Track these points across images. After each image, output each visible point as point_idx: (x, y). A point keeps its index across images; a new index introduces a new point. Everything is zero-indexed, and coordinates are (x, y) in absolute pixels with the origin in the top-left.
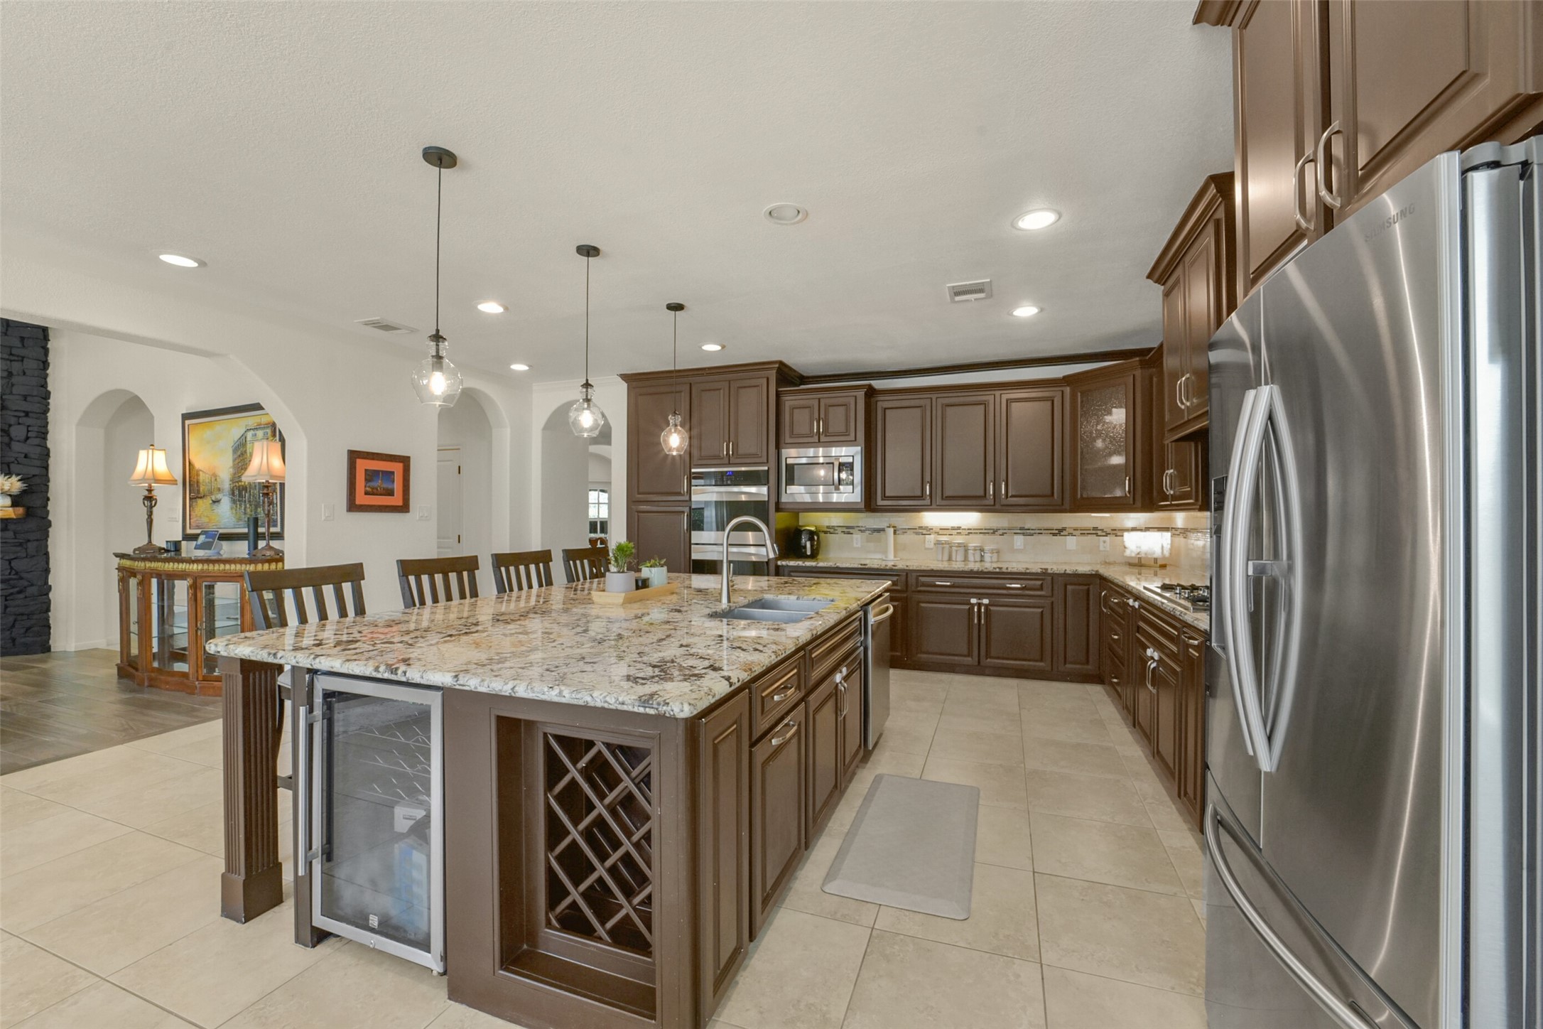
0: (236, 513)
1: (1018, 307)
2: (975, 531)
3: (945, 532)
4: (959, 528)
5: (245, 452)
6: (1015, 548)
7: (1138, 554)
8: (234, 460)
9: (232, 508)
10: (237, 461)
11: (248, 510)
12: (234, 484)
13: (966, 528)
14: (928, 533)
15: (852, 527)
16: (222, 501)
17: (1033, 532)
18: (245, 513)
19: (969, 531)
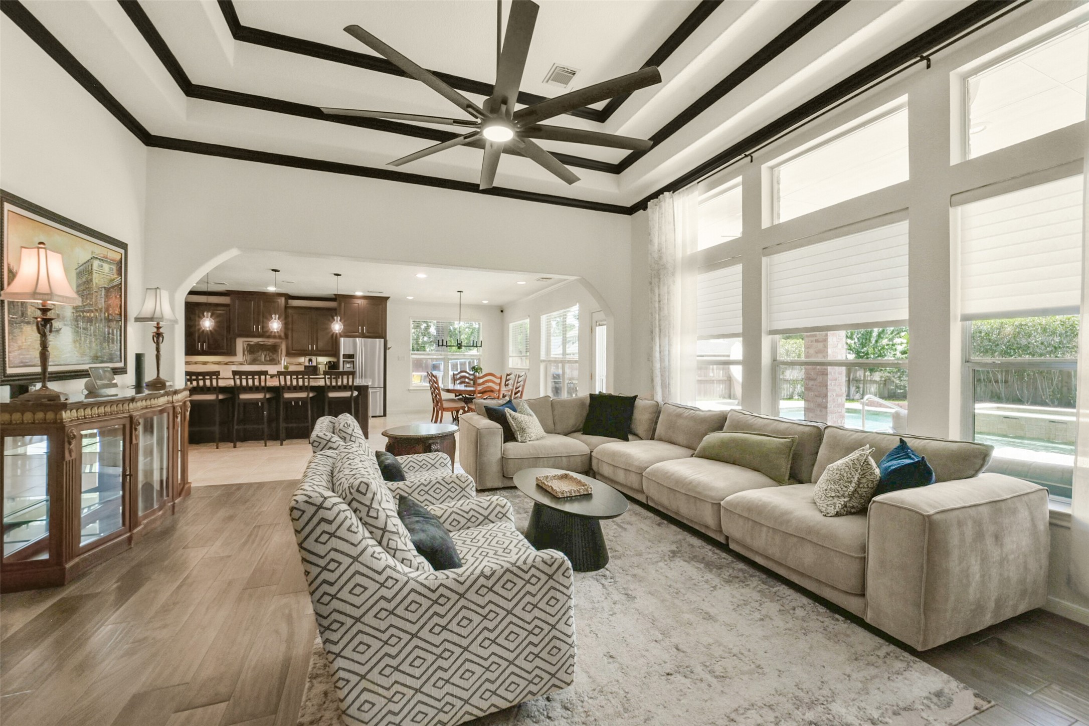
0: (80, 346)
5: (91, 280)
8: (78, 286)
9: (75, 342)
10: (82, 288)
11: (94, 345)
12: (78, 314)
16: (62, 331)
18: (90, 348)
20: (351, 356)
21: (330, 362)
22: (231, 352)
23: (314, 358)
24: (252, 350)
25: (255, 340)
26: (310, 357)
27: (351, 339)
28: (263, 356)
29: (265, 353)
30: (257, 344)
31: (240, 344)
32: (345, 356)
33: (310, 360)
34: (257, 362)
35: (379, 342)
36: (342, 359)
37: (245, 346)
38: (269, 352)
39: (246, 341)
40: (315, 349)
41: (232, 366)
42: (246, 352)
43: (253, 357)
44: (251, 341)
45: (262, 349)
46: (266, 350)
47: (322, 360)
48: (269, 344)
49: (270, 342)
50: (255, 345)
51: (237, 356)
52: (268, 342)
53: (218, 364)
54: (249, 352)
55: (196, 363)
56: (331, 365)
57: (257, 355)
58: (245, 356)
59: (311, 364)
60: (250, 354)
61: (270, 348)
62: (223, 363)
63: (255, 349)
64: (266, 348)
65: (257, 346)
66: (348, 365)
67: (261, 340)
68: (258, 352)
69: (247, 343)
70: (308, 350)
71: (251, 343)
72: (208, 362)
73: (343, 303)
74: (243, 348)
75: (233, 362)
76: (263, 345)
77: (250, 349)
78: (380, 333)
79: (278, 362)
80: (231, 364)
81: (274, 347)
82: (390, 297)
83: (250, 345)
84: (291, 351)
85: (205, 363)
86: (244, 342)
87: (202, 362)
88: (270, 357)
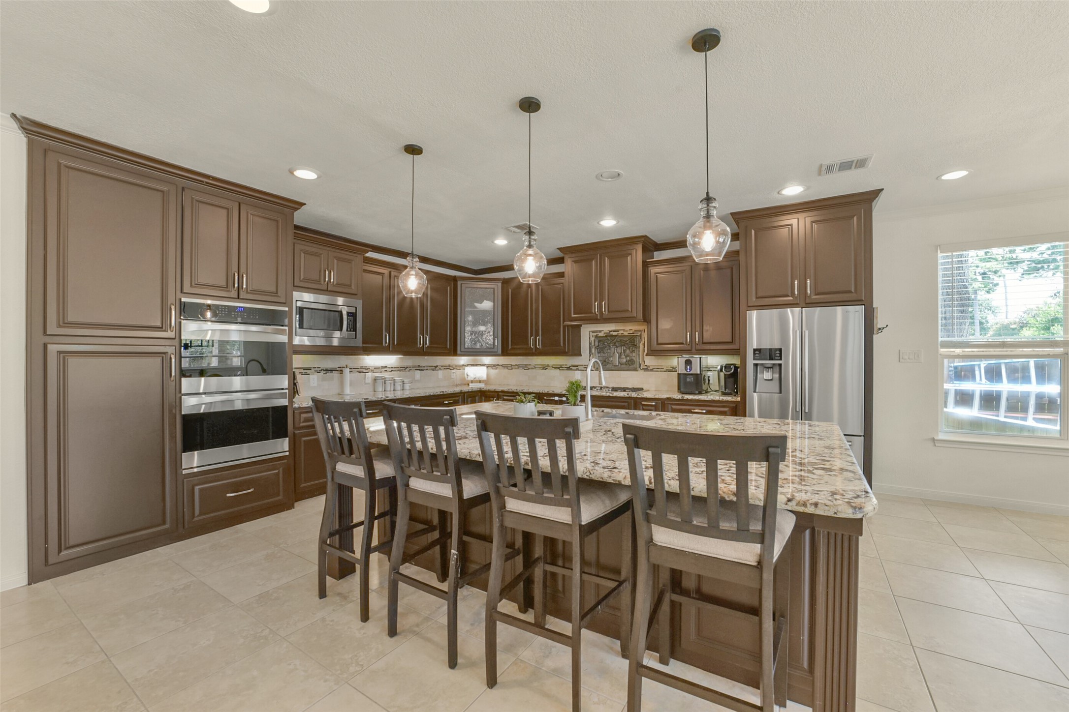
1: (497, 239)
2: (396, 369)
3: (377, 370)
4: (386, 367)
6: (416, 379)
7: (475, 378)
13: (390, 367)
14: (367, 371)
15: (310, 369)
17: (423, 368)
19: (392, 369)
20: (775, 354)
21: (727, 367)
22: (574, 349)
23: (695, 359)
24: (603, 344)
25: (606, 328)
26: (686, 357)
27: (775, 312)
28: (617, 355)
29: (619, 350)
30: (609, 336)
31: (587, 333)
32: (758, 352)
33: (688, 362)
34: (609, 366)
35: (856, 313)
36: (750, 362)
37: (593, 339)
38: (625, 348)
39: (593, 332)
40: (697, 340)
41: (576, 371)
42: (593, 350)
43: (603, 357)
44: (600, 332)
45: (615, 343)
46: (621, 346)
47: (715, 361)
48: (626, 334)
49: (627, 331)
50: (606, 336)
51: (581, 355)
52: (624, 330)
53: (559, 368)
54: (597, 349)
55: (535, 367)
56: (729, 373)
57: (609, 354)
58: (592, 356)
59: (688, 370)
60: (598, 353)
61: (626, 341)
62: (566, 366)
63: (606, 343)
64: (621, 341)
65: (609, 338)
66: (767, 375)
67: (614, 329)
68: (610, 349)
69: (595, 334)
70: (685, 343)
71: (601, 334)
72: (548, 366)
73: (753, 232)
74: (590, 344)
75: (577, 366)
76: (616, 336)
77: (599, 343)
78: (853, 291)
79: (638, 366)
80: (575, 368)
81: (634, 340)
82: (883, 189)
83: (599, 337)
84: (655, 346)
85: (545, 367)
86: (591, 333)
87: (541, 366)
88: (626, 357)
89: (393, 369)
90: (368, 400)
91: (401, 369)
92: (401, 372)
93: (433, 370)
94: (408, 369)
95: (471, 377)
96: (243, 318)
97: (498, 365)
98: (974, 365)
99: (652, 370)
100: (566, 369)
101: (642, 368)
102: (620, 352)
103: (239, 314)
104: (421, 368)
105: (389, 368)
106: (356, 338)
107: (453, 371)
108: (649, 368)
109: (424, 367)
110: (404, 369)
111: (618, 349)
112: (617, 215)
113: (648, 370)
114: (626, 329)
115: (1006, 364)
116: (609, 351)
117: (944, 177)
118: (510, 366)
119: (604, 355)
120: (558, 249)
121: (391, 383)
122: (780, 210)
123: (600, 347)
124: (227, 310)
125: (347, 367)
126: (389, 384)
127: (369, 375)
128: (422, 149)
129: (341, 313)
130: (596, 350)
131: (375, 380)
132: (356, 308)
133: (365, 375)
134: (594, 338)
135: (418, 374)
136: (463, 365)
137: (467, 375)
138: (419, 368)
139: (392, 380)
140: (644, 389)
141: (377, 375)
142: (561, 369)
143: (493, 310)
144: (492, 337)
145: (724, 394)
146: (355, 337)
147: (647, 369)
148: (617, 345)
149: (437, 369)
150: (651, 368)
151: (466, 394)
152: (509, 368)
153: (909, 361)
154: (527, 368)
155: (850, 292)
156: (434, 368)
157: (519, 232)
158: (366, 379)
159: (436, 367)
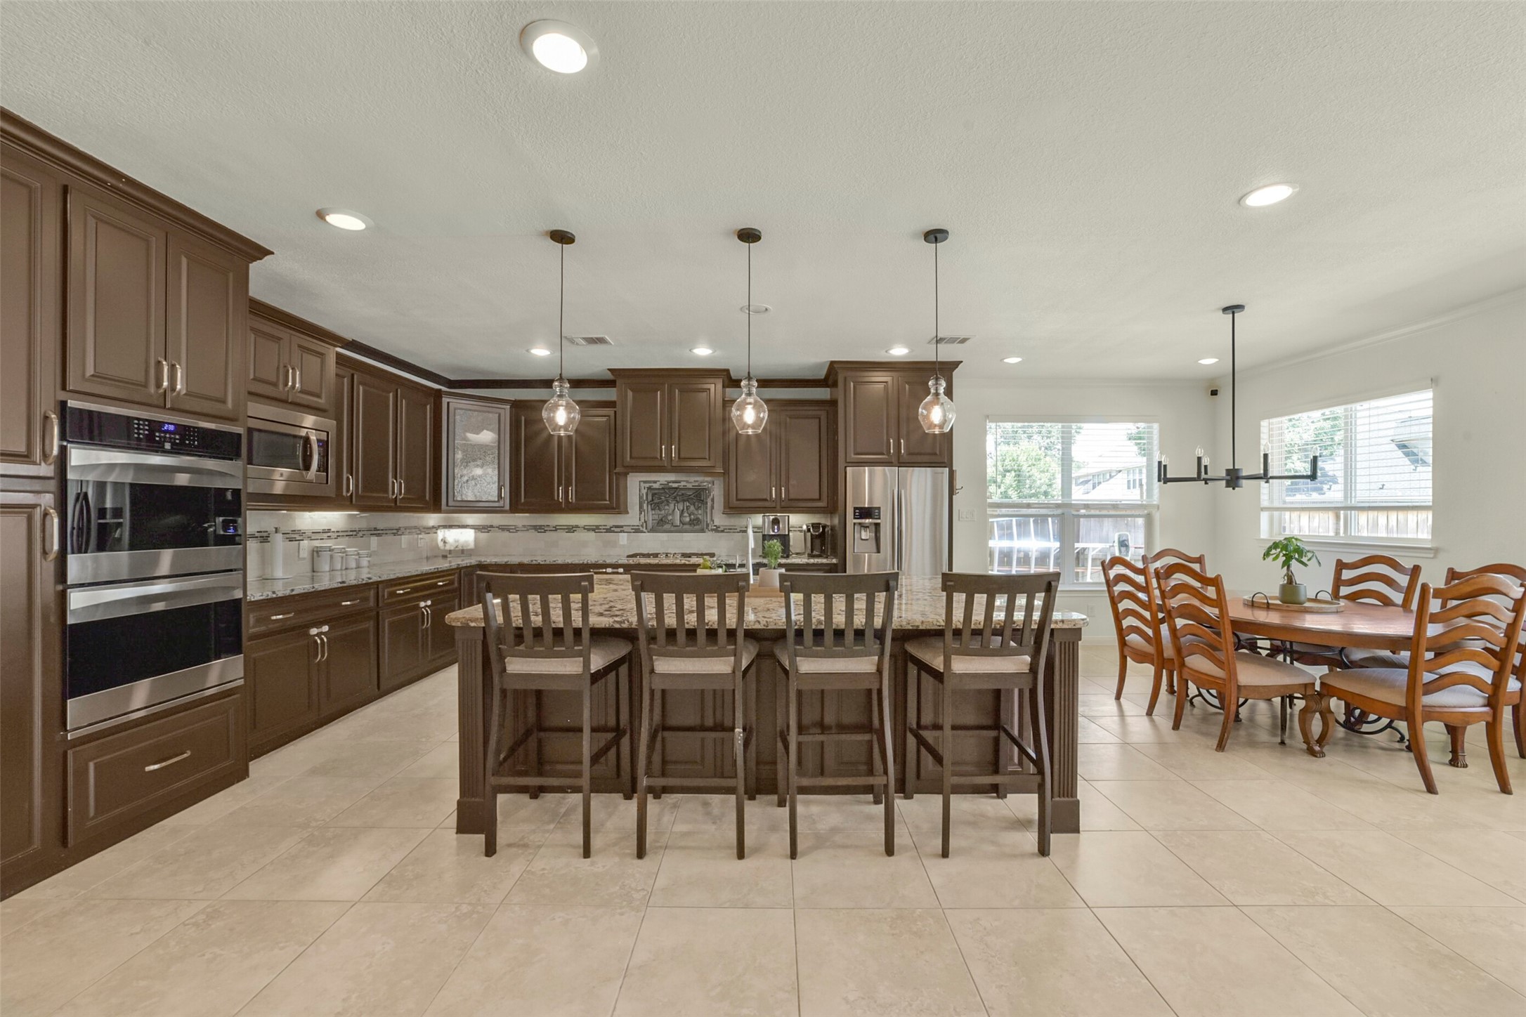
1: (537, 348)
2: (343, 534)
3: (317, 536)
4: (329, 531)
6: (374, 549)
7: (457, 547)
13: (335, 530)
14: (301, 538)
17: (381, 532)
19: (338, 534)
20: (873, 513)
21: (815, 526)
22: (616, 506)
23: (782, 518)
24: (659, 498)
25: (662, 478)
26: (773, 515)
27: (873, 470)
28: (678, 513)
29: (681, 506)
30: (666, 488)
31: (635, 485)
32: (857, 511)
33: (775, 522)
34: (667, 527)
35: (943, 474)
36: (850, 520)
37: (644, 492)
38: (688, 504)
39: (645, 482)
40: (783, 496)
41: (620, 534)
42: (645, 505)
43: (659, 515)
44: (655, 482)
45: (675, 498)
46: (684, 501)
47: (799, 521)
48: (689, 486)
49: (691, 483)
50: (663, 489)
51: (628, 513)
52: (687, 482)
53: (594, 530)
54: (651, 504)
55: (556, 529)
56: (817, 534)
57: (666, 511)
58: (643, 513)
59: (776, 531)
60: (652, 509)
61: (690, 495)
62: (604, 527)
63: (663, 498)
64: (683, 494)
65: (667, 491)
66: (865, 535)
67: (673, 479)
68: (668, 505)
69: (647, 485)
70: (769, 499)
71: (656, 486)
72: (577, 527)
73: (852, 384)
74: (641, 497)
75: (622, 527)
76: (676, 488)
77: (652, 497)
78: (938, 453)
79: (705, 526)
80: (618, 530)
81: (700, 494)
82: (962, 362)
83: (653, 489)
84: (734, 503)
85: (571, 529)
86: (642, 484)
87: (565, 527)
88: (690, 515)
89: (340, 534)
90: (345, 585)
91: (351, 533)
92: (352, 538)
93: (394, 534)
94: (361, 534)
95: (451, 545)
96: (173, 444)
97: (492, 526)
98: (993, 522)
99: (723, 531)
100: (605, 531)
101: (710, 528)
102: (682, 508)
103: (168, 436)
104: (379, 532)
105: (334, 532)
106: (327, 483)
107: (420, 536)
108: (719, 529)
109: (382, 530)
110: (355, 533)
111: (679, 504)
112: (712, 344)
113: (718, 532)
114: (689, 481)
115: (997, 522)
116: (667, 507)
117: (1006, 361)
118: (513, 527)
119: (659, 513)
120: (609, 370)
121: (342, 558)
122: (871, 366)
123: (655, 501)
124: (147, 428)
125: (277, 530)
126: (340, 559)
127: (305, 544)
128: (574, 237)
129: (307, 440)
130: (649, 506)
131: (316, 552)
132: (328, 433)
133: (299, 544)
134: (646, 490)
135: (374, 540)
136: (433, 527)
137: (445, 542)
138: (375, 532)
139: (343, 553)
140: (716, 553)
141: (317, 543)
142: (597, 531)
143: (496, 444)
144: (497, 484)
145: (811, 556)
146: (325, 482)
147: (717, 530)
148: (678, 500)
149: (399, 533)
150: (721, 529)
151: (462, 571)
152: (511, 530)
153: (966, 519)
154: (543, 531)
155: (935, 454)
156: (395, 531)
157: (583, 345)
158: (301, 550)
159: (398, 530)
